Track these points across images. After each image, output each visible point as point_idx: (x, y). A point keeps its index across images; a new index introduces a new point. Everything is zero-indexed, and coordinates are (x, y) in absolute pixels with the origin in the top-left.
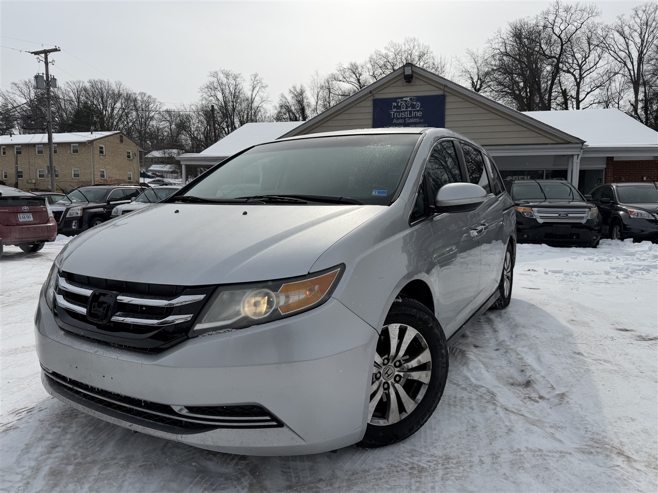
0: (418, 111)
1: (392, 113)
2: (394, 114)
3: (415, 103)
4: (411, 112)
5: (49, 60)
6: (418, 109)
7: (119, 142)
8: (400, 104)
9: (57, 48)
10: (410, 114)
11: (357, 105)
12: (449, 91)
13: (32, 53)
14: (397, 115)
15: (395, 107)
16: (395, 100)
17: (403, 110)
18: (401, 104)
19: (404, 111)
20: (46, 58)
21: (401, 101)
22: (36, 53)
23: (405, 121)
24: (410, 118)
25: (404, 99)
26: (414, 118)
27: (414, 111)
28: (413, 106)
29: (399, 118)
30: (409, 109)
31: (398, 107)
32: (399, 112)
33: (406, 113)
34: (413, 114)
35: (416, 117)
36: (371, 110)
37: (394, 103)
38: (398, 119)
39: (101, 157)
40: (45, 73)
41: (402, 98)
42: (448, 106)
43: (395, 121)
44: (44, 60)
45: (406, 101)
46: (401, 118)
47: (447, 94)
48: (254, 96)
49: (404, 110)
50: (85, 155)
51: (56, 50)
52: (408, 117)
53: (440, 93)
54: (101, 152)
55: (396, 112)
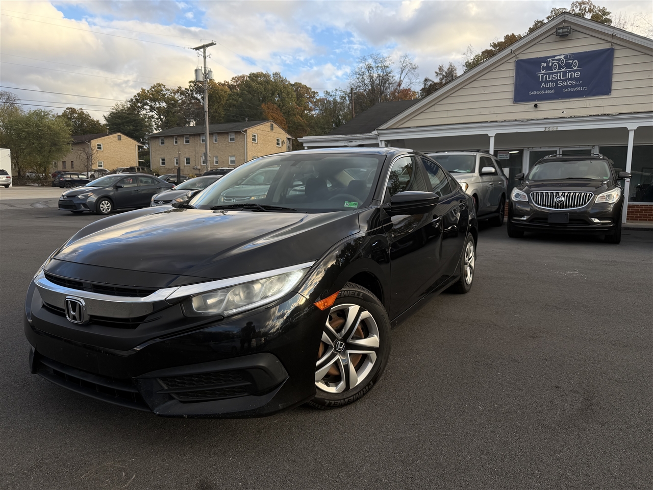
0: (574, 71)
1: (540, 75)
2: (542, 76)
3: (571, 61)
4: (565, 73)
5: (207, 54)
6: (575, 68)
7: (270, 130)
8: (550, 64)
9: (214, 42)
10: (564, 75)
11: (497, 69)
12: (619, 42)
13: (193, 49)
14: (546, 77)
15: (544, 68)
16: (544, 59)
17: (554, 71)
18: (553, 64)
19: (557, 73)
20: (204, 52)
21: (553, 60)
22: (197, 49)
23: (557, 84)
24: (563, 80)
25: (556, 58)
26: (569, 79)
27: (570, 72)
28: (568, 66)
29: (550, 81)
30: (563, 70)
31: (548, 68)
32: (549, 74)
33: (559, 74)
34: (568, 75)
35: (571, 79)
36: (512, 73)
37: (543, 64)
38: (547, 82)
39: (254, 144)
40: (203, 66)
41: (554, 57)
42: (616, 62)
43: (543, 85)
44: (203, 55)
45: (559, 60)
46: (552, 81)
47: (616, 47)
48: (402, 79)
49: (556, 71)
50: (240, 143)
51: (212, 44)
52: (561, 80)
53: (606, 46)
54: (254, 140)
55: (545, 74)
